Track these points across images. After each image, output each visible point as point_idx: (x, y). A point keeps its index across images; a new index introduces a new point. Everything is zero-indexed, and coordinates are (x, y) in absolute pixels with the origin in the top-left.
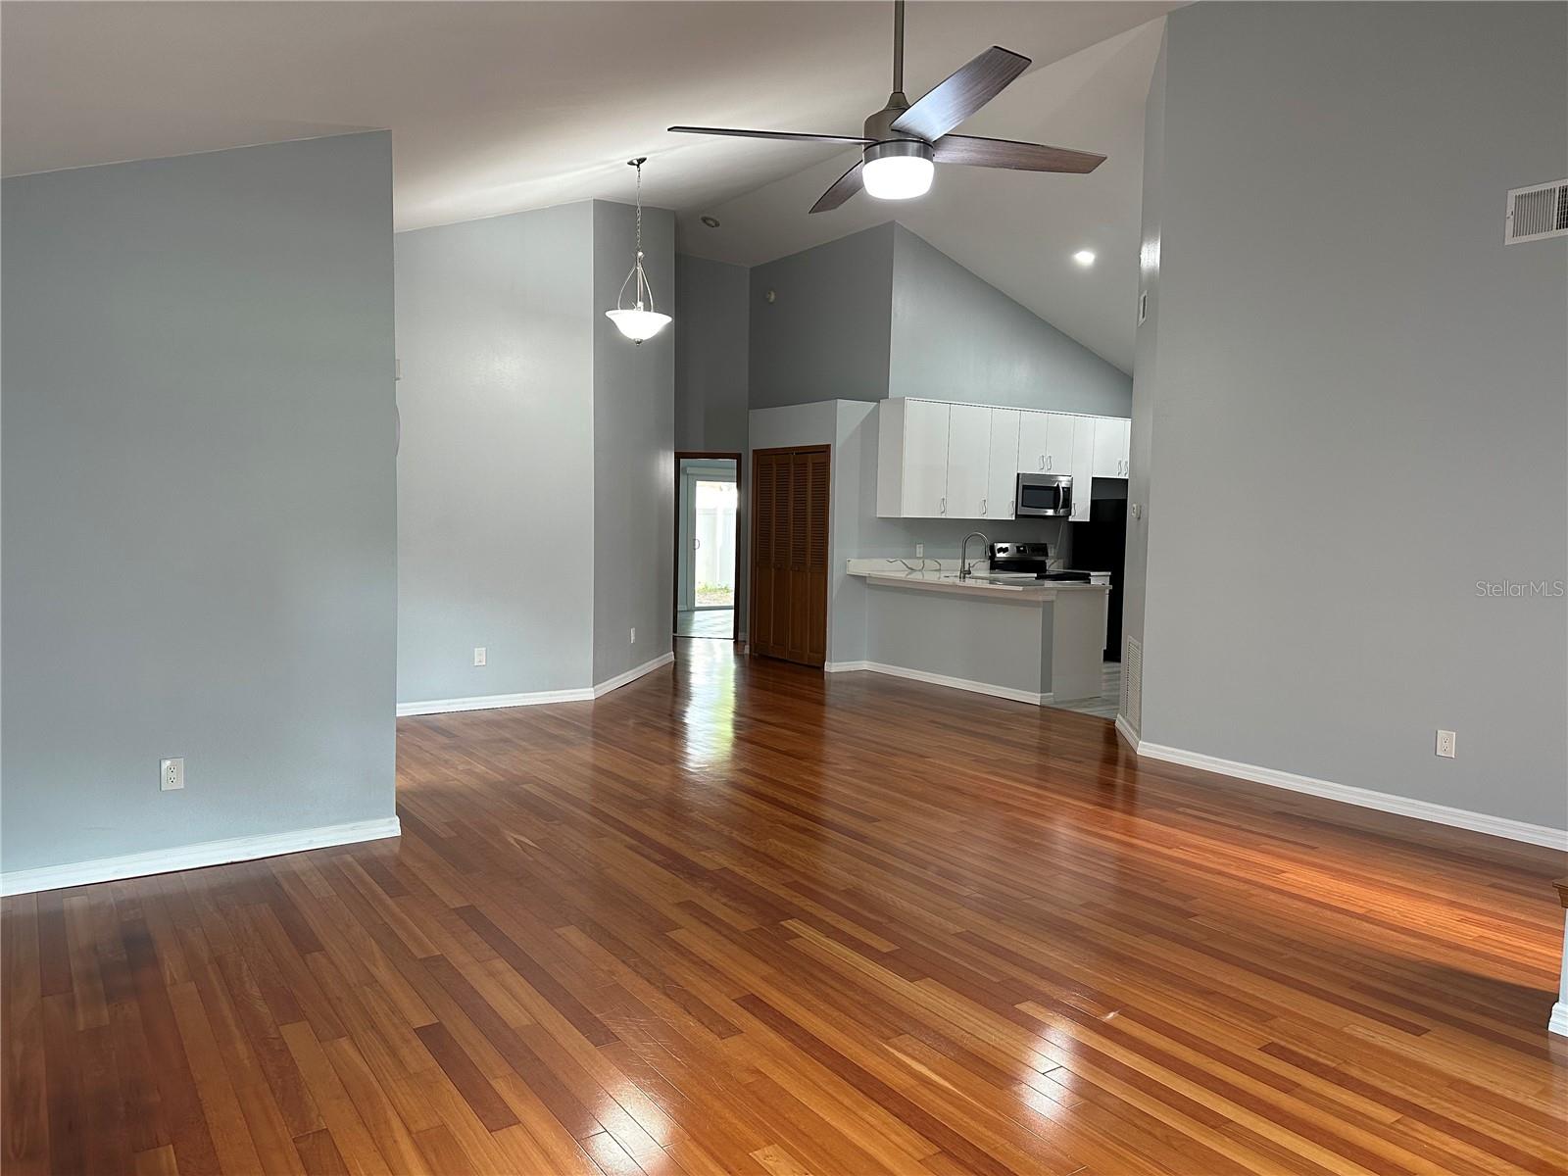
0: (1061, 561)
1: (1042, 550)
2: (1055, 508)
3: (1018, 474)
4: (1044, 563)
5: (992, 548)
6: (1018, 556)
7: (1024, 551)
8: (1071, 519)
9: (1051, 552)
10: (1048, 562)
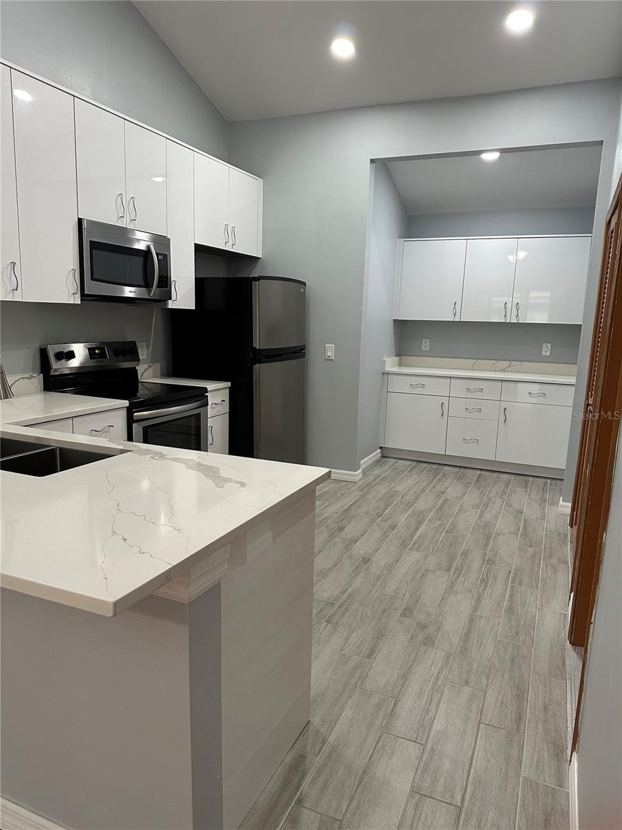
0: (158, 365)
1: (129, 350)
2: (147, 285)
3: (80, 221)
4: (134, 371)
5: (43, 353)
6: (92, 363)
7: (102, 355)
8: (171, 305)
9: (143, 354)
10: (140, 369)
